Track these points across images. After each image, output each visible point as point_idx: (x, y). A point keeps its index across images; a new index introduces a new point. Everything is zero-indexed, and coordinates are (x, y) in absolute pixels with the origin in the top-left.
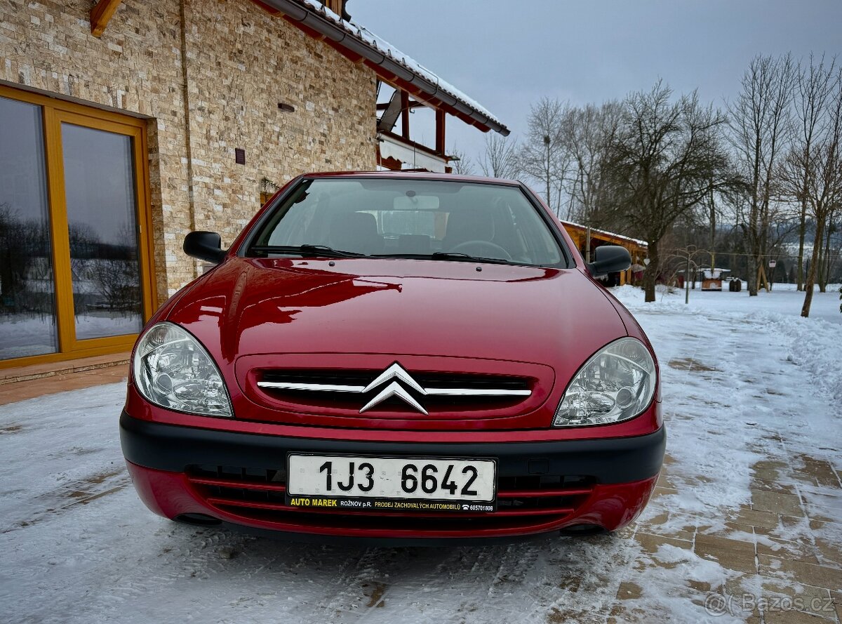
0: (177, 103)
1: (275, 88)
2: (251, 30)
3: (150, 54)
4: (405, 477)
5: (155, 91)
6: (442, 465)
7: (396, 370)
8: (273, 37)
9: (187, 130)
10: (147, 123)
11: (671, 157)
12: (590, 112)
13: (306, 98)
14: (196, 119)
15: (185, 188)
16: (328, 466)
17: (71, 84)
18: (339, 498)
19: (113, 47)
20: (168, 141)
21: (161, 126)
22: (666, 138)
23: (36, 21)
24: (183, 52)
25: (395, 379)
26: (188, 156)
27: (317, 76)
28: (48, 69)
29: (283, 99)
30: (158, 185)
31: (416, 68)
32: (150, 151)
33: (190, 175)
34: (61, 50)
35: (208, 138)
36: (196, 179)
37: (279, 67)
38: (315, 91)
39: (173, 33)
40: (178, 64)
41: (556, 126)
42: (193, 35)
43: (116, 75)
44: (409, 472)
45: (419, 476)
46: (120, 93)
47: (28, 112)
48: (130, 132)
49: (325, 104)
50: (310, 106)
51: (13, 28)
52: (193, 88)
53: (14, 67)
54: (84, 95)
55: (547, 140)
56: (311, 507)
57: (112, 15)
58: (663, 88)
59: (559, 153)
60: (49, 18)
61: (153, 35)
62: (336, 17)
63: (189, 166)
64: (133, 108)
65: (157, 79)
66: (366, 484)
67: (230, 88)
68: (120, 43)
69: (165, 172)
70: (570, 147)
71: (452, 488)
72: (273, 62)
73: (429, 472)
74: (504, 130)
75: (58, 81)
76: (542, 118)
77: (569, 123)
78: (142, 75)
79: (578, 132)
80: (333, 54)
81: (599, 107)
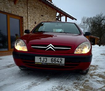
0: (26, 15)
1: (41, 13)
2: (37, 4)
3: (23, 7)
4: (52, 60)
5: (23, 13)
6: (57, 58)
7: (51, 45)
8: (41, 5)
9: (28, 19)
10: (22, 18)
11: (103, 24)
12: (91, 18)
13: (45, 14)
14: (29, 17)
15: (27, 27)
16: (40, 58)
17: (11, 12)
18: (42, 63)
19: (17, 6)
20: (25, 20)
21: (24, 18)
22: (102, 21)
23: (6, 2)
24: (27, 7)
25: (51, 46)
26: (28, 23)
27: (47, 11)
28: (8, 9)
29: (42, 15)
30: (23, 27)
31: (62, 10)
32: (22, 22)
33: (28, 25)
34: (10, 7)
35: (31, 20)
36: (29, 26)
37: (41, 10)
38: (47, 13)
39: (26, 5)
40: (26, 9)
41: (85, 20)
42: (29, 5)
43: (17, 10)
44: (52, 59)
45: (53, 60)
46: (18, 13)
47: (5, 16)
48: (19, 19)
49: (48, 15)
50: (46, 16)
51: (3, 3)
52: (29, 13)
53: (3, 9)
54: (13, 13)
55: (84, 22)
56: (38, 64)
57: (17, 2)
58: (102, 13)
59: (86, 24)
60: (8, 2)
61: (23, 5)
62: (50, 2)
63: (28, 24)
64: (20, 15)
65: (23, 11)
66: (46, 61)
67: (34, 13)
68: (18, 6)
69: (24, 25)
70: (88, 23)
71: (58, 62)
72: (41, 9)
73: (55, 59)
74: (76, 20)
75: (9, 11)
76: (83, 19)
77: (88, 20)
78: (21, 10)
79: (89, 21)
80: (50, 8)
81: (92, 17)
